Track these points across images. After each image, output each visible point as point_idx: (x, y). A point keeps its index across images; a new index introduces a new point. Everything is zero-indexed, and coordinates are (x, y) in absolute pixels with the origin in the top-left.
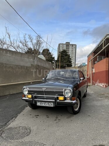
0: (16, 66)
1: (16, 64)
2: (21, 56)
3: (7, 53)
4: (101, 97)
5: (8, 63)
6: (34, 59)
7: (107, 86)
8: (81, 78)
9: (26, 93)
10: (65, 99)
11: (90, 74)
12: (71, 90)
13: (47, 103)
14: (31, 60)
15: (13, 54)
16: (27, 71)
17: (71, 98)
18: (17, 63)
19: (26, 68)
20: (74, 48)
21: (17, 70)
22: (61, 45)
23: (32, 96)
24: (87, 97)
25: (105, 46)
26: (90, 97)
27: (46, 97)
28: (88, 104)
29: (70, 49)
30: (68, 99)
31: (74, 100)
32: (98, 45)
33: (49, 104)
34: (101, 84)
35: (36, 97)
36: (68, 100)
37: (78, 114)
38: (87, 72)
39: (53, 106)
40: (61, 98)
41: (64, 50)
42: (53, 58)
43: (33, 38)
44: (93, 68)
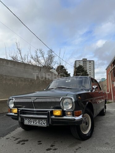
0: (18, 78)
1: (18, 76)
2: (25, 67)
3: (8, 64)
5: (8, 75)
6: (40, 70)
8: (93, 86)
9: (12, 106)
10: (64, 113)
12: (72, 99)
13: (37, 121)
15: (14, 65)
16: (31, 84)
17: (73, 112)
19: (31, 80)
20: (92, 64)
21: (20, 82)
22: (77, 62)
23: (18, 110)
26: (111, 115)
27: (37, 111)
28: (107, 125)
29: (88, 66)
30: (69, 113)
31: (78, 116)
33: (41, 122)
35: (23, 112)
36: (68, 115)
37: (90, 139)
38: (107, 87)
39: (45, 125)
40: (58, 113)
41: (80, 66)
42: (69, 75)
43: (44, 53)
44: (113, 81)
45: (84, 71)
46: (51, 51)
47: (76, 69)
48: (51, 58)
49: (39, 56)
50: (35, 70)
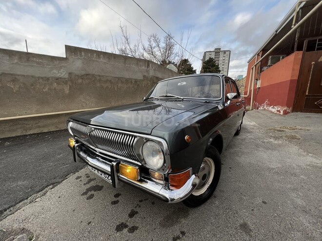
0: (117, 79)
1: (117, 76)
2: (125, 62)
3: (99, 58)
4: (276, 138)
5: (103, 74)
6: (148, 66)
7: (288, 113)
8: (228, 95)
11: (250, 91)
14: (143, 68)
15: (109, 59)
16: (136, 87)
18: (118, 74)
19: (135, 82)
21: (120, 85)
22: (207, 54)
24: (242, 136)
25: (297, 22)
29: (221, 59)
32: (277, 31)
34: (273, 108)
38: (245, 87)
40: (128, 170)
41: (210, 58)
42: (195, 72)
43: (159, 41)
44: (257, 80)
45: (215, 66)
46: (169, 37)
47: (204, 63)
48: (169, 47)
49: (153, 46)
50: (141, 65)
